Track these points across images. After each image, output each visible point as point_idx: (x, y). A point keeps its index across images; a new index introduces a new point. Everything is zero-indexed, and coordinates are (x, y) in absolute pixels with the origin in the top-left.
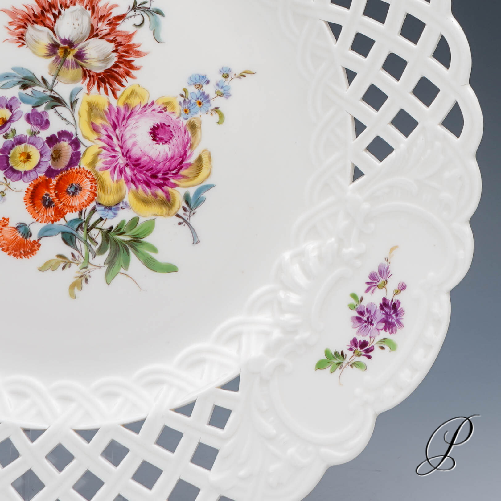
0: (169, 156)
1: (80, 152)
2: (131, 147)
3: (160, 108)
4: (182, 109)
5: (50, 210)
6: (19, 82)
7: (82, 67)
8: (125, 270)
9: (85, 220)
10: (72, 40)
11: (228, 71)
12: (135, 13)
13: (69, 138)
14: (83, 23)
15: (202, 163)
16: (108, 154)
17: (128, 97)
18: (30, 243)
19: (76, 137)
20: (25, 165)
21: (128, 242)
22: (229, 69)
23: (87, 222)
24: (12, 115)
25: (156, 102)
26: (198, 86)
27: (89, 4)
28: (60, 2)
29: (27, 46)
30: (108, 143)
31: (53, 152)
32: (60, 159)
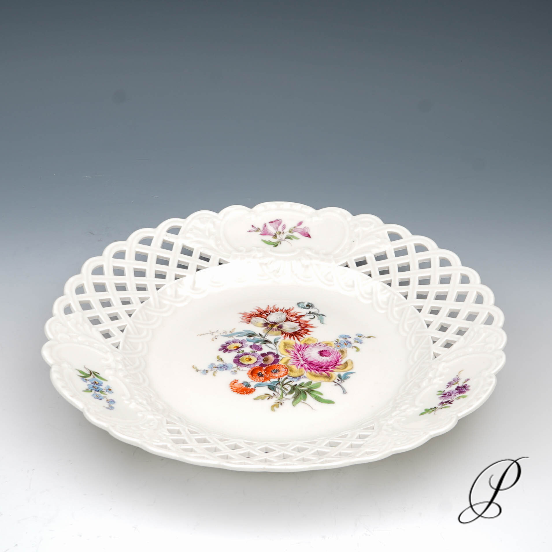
0: (329, 361)
1: (279, 359)
2: (307, 357)
3: (324, 345)
4: (336, 345)
5: (261, 378)
6: (247, 335)
7: (281, 331)
8: (304, 401)
10: (276, 322)
11: (361, 335)
12: (310, 315)
13: (273, 354)
14: (282, 317)
15: (348, 364)
16: (294, 360)
17: (306, 341)
18: (250, 389)
19: (277, 354)
20: (248, 362)
21: (306, 390)
23: (282, 382)
24: (243, 345)
25: (322, 343)
26: (345, 339)
28: (270, 311)
29: (251, 324)
30: (295, 356)
31: (264, 358)
32: (268, 361)
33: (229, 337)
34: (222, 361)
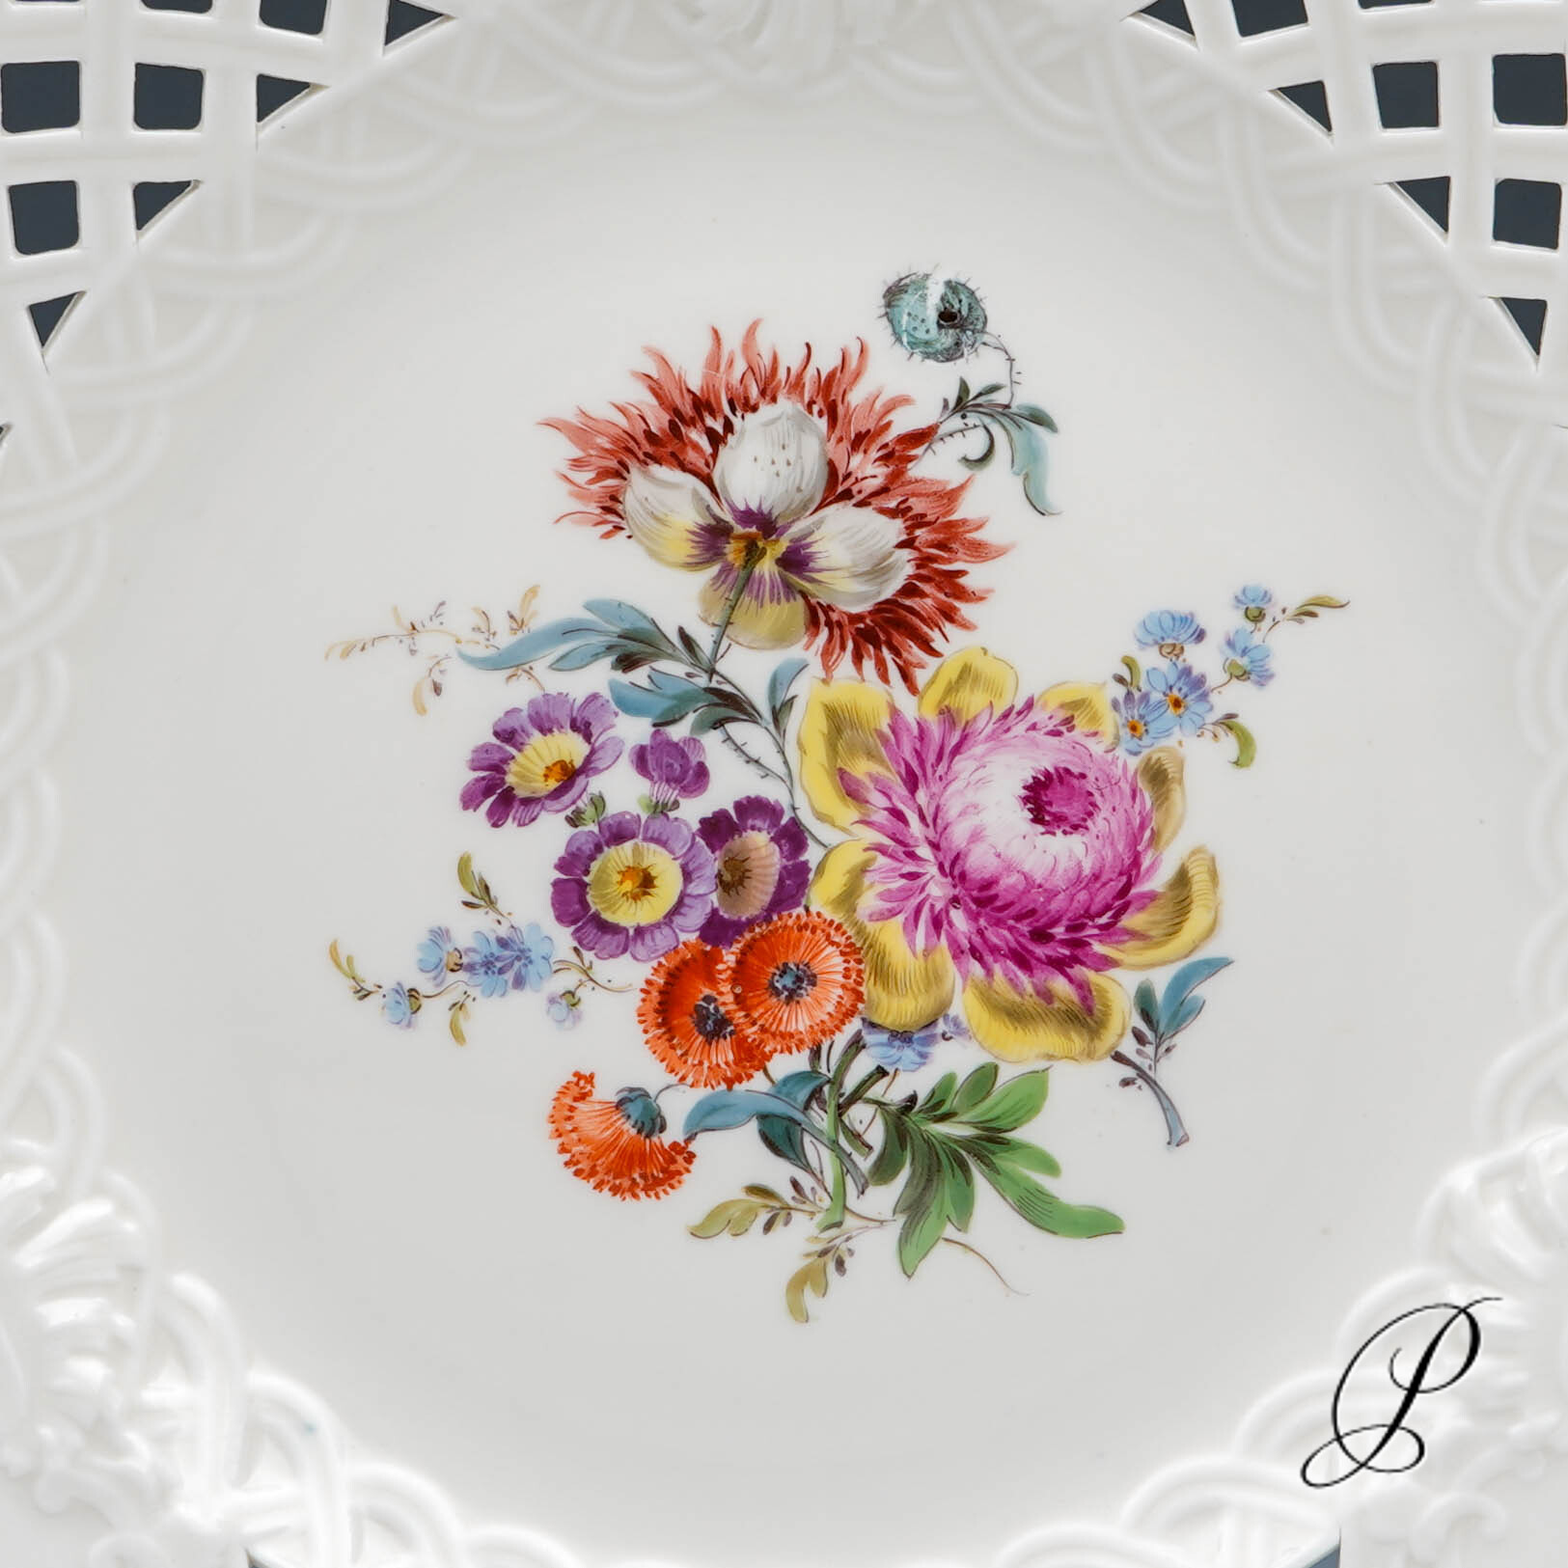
0: (1087, 871)
1: (805, 863)
2: (965, 844)
3: (1055, 721)
4: (1121, 721)
5: (720, 1046)
6: (610, 648)
7: (804, 595)
8: (960, 1230)
9: (831, 1075)
10: (770, 513)
11: (1262, 600)
12: (966, 421)
13: (771, 821)
14: (801, 458)
15: (1190, 891)
16: (893, 870)
17: (952, 689)
18: (662, 1151)
19: (793, 815)
20: (636, 908)
21: (968, 1144)
22: (1266, 593)
23: (837, 1082)
24: (593, 752)
25: (1040, 703)
26: (1169, 650)
27: (820, 397)
28: (729, 393)
29: (628, 534)
30: (894, 834)
31: (722, 864)
32: (744, 887)
33: (510, 677)
34: (492, 903)
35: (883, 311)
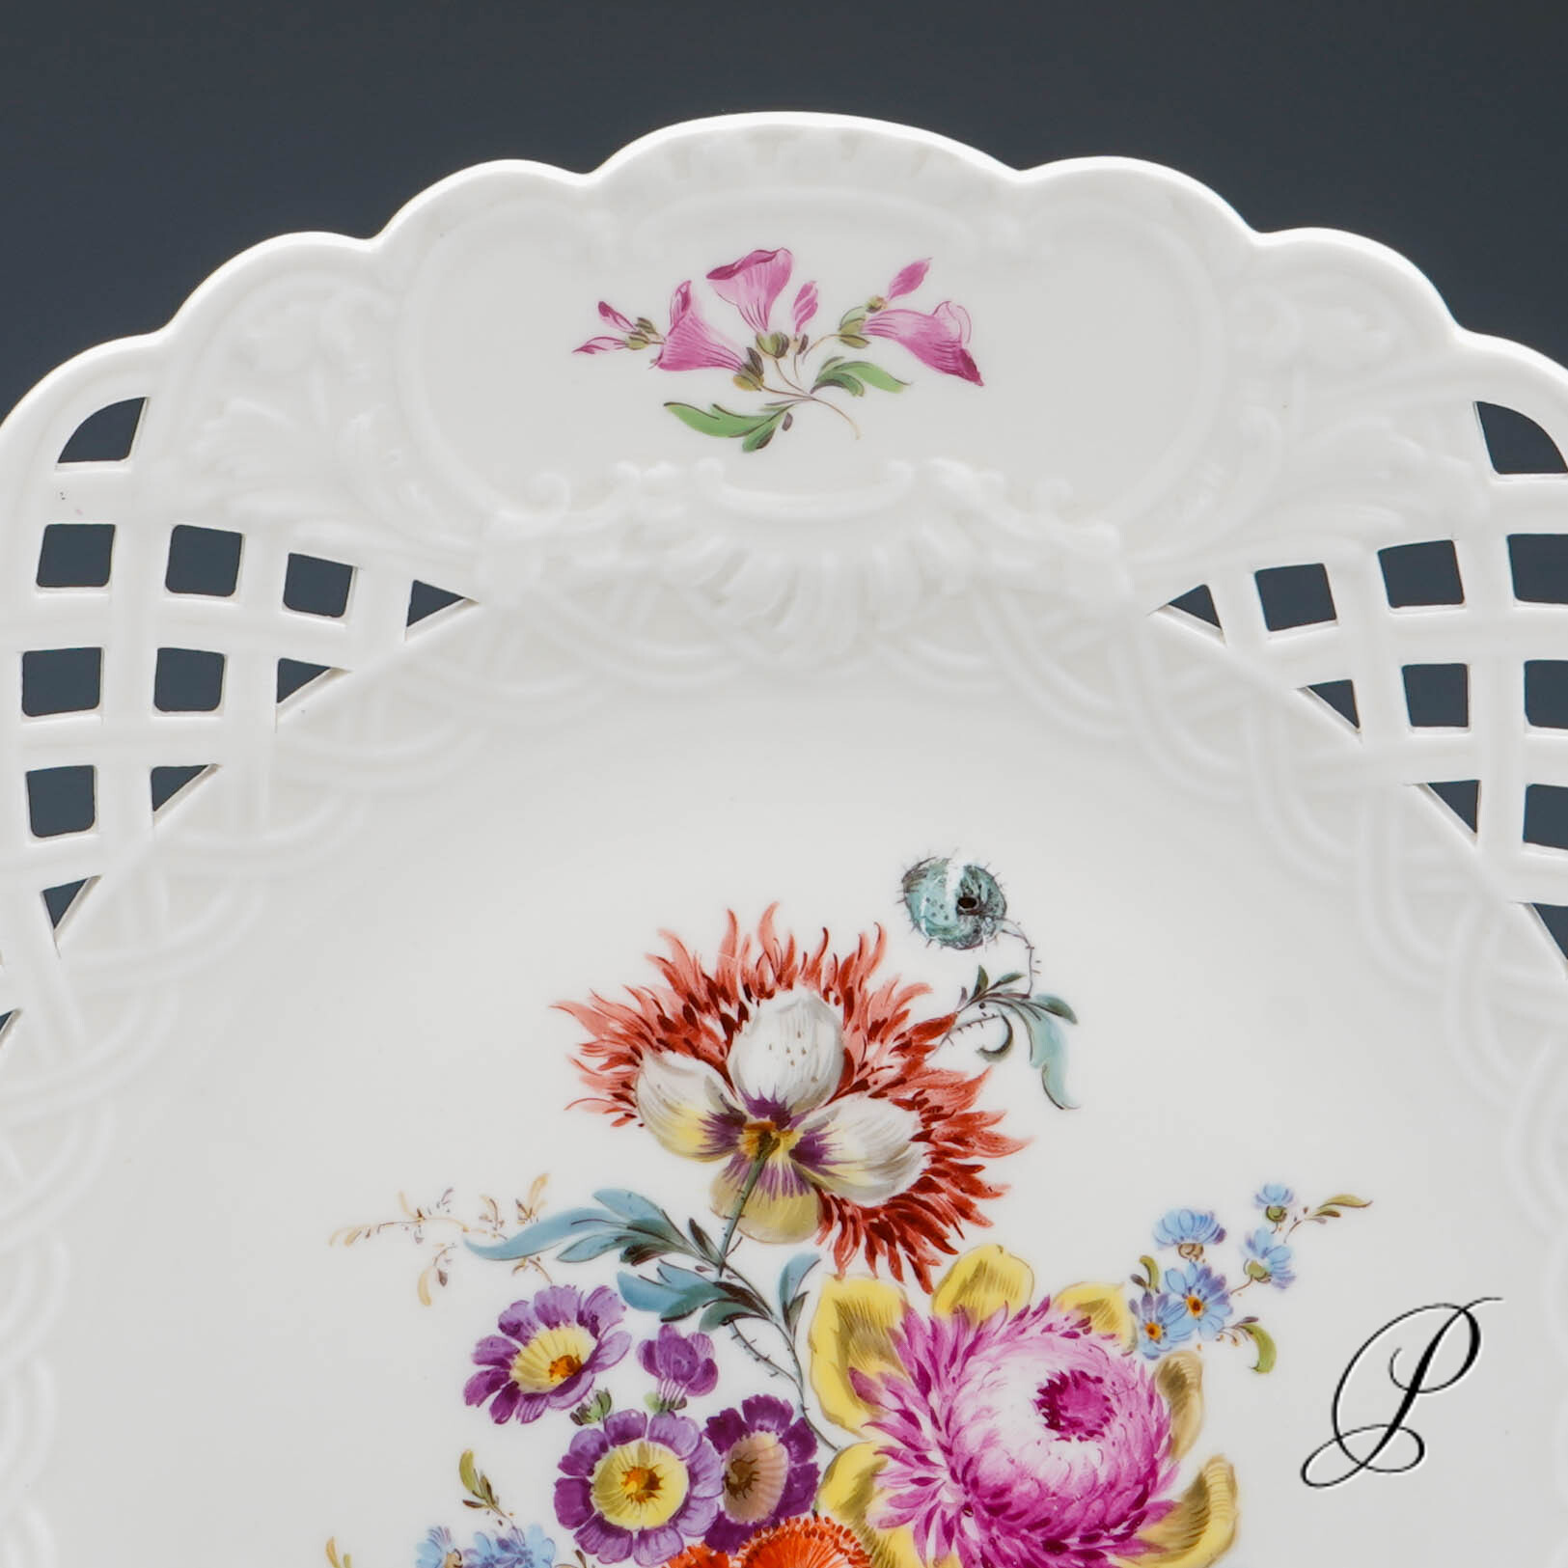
0: (1102, 1479)
1: (814, 1466)
2: (977, 1449)
3: (1072, 1322)
4: (1139, 1323)
6: (619, 1240)
7: (818, 1189)
10: (784, 1102)
11: (1284, 1197)
12: (984, 1010)
13: (780, 1422)
14: (817, 1046)
15: (1208, 1500)
16: (904, 1475)
17: (966, 1287)
19: (802, 1415)
20: (641, 1510)
22: (1287, 1192)
24: (600, 1347)
25: (1056, 1304)
26: (1188, 1250)
27: (836, 983)
28: (744, 978)
29: (641, 1122)
30: (906, 1437)
31: (728, 1466)
32: (750, 1489)
33: (517, 1268)
34: (493, 1502)
35: (901, 896)
